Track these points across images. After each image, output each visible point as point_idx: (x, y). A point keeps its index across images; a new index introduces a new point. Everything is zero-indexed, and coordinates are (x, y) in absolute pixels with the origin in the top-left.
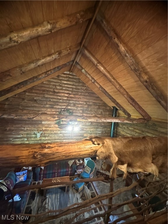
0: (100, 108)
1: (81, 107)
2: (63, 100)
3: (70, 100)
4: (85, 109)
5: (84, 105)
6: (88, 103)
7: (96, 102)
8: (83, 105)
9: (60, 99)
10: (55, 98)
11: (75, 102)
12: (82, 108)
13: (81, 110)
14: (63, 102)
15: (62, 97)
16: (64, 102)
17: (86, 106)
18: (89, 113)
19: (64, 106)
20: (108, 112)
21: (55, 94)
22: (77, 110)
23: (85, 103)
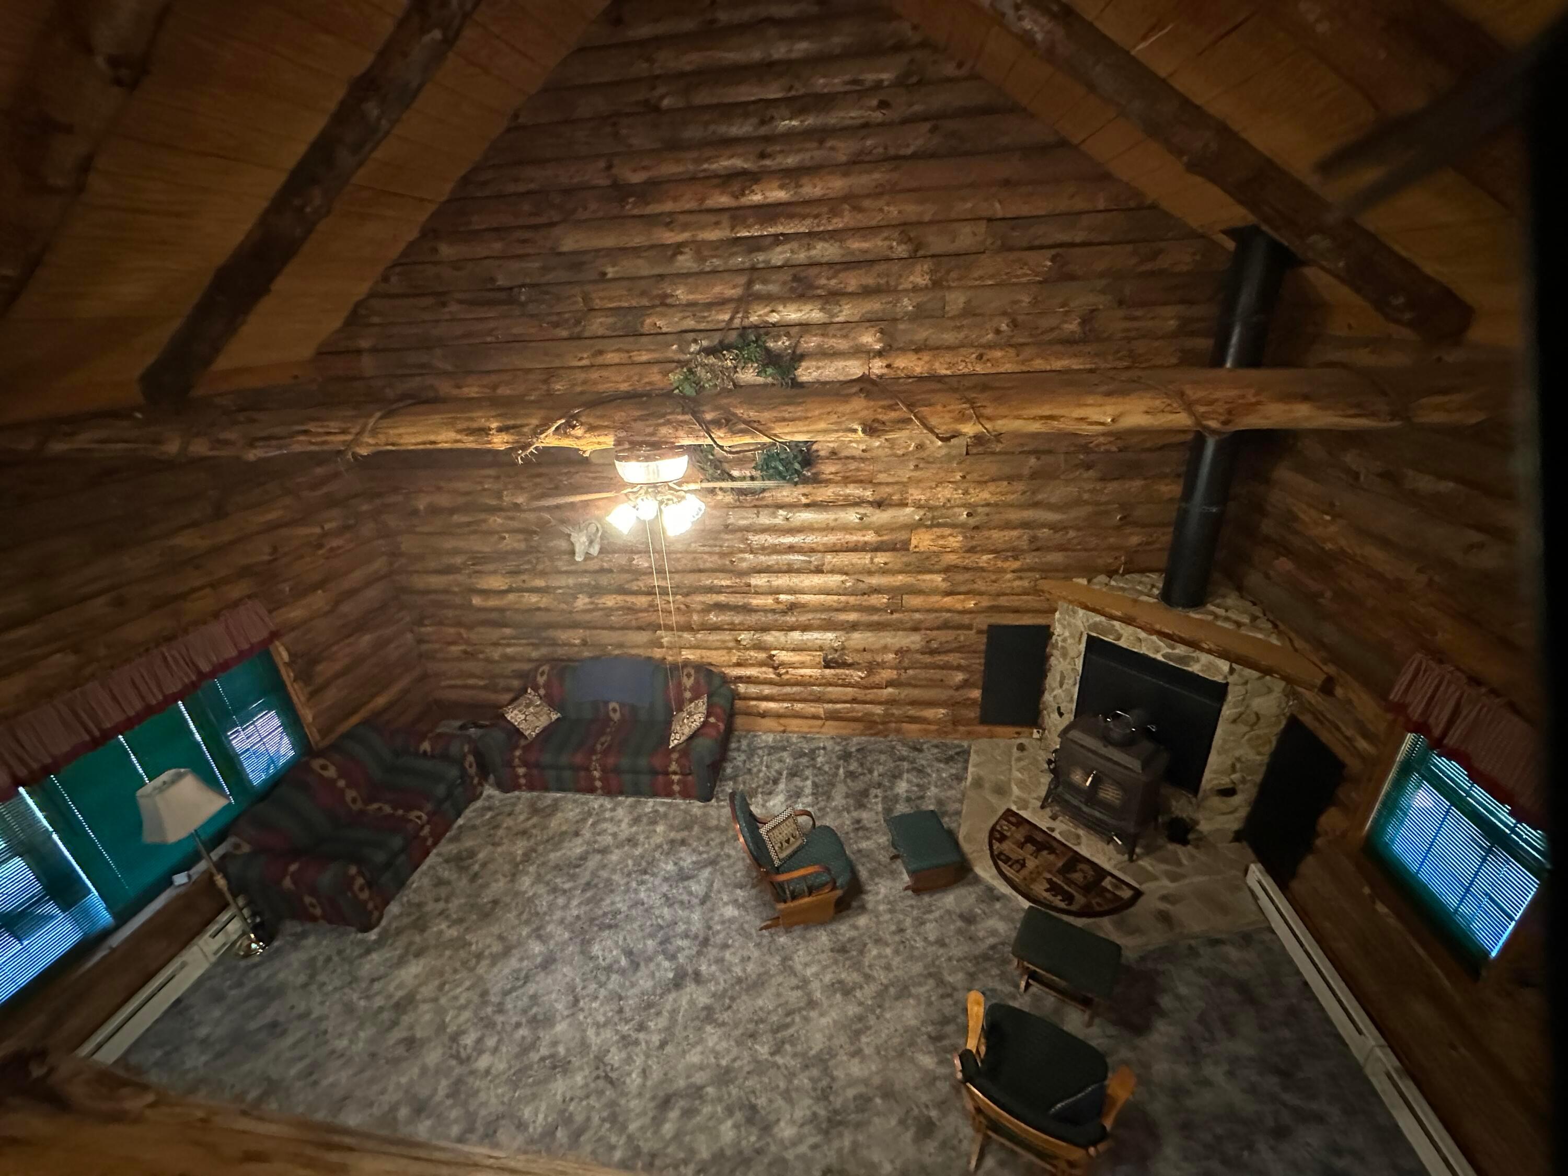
0: (1072, 277)
1: (867, 292)
2: (700, 249)
3: (754, 245)
4: (907, 304)
5: (895, 268)
6: (937, 243)
7: (1025, 210)
8: (882, 267)
9: (678, 248)
10: (636, 251)
11: (802, 256)
12: (874, 306)
13: (869, 321)
14: (701, 273)
15: (685, 227)
16: (708, 266)
17: (919, 277)
18: (949, 337)
19: (721, 303)
20: (1168, 311)
21: (631, 207)
22: (831, 330)
23: (901, 250)
